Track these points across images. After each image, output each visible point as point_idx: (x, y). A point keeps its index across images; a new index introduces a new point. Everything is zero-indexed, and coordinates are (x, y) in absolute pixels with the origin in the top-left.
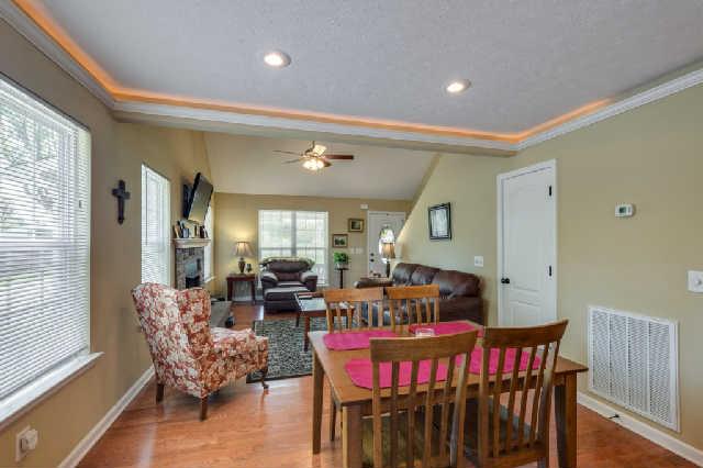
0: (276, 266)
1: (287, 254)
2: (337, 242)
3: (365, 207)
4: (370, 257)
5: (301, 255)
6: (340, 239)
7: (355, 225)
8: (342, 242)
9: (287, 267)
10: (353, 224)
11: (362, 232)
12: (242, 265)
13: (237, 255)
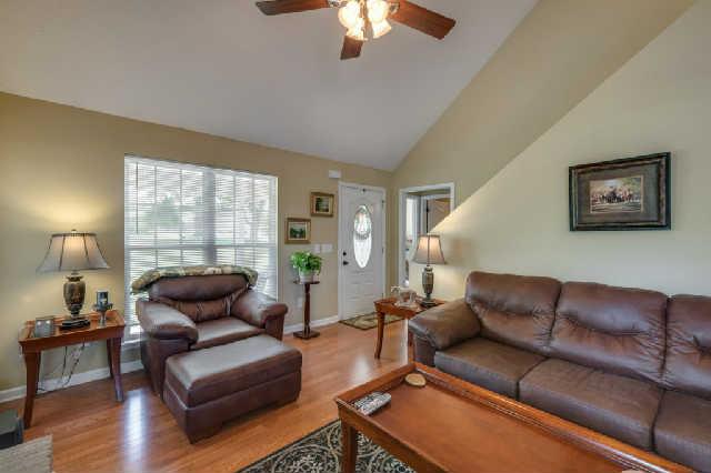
0: (177, 289)
1: (196, 260)
2: (293, 233)
3: (335, 174)
4: (341, 259)
5: (228, 259)
6: (297, 227)
7: (321, 204)
8: (302, 233)
9: (205, 288)
10: (319, 201)
11: (331, 216)
12: (75, 296)
13: (60, 268)
